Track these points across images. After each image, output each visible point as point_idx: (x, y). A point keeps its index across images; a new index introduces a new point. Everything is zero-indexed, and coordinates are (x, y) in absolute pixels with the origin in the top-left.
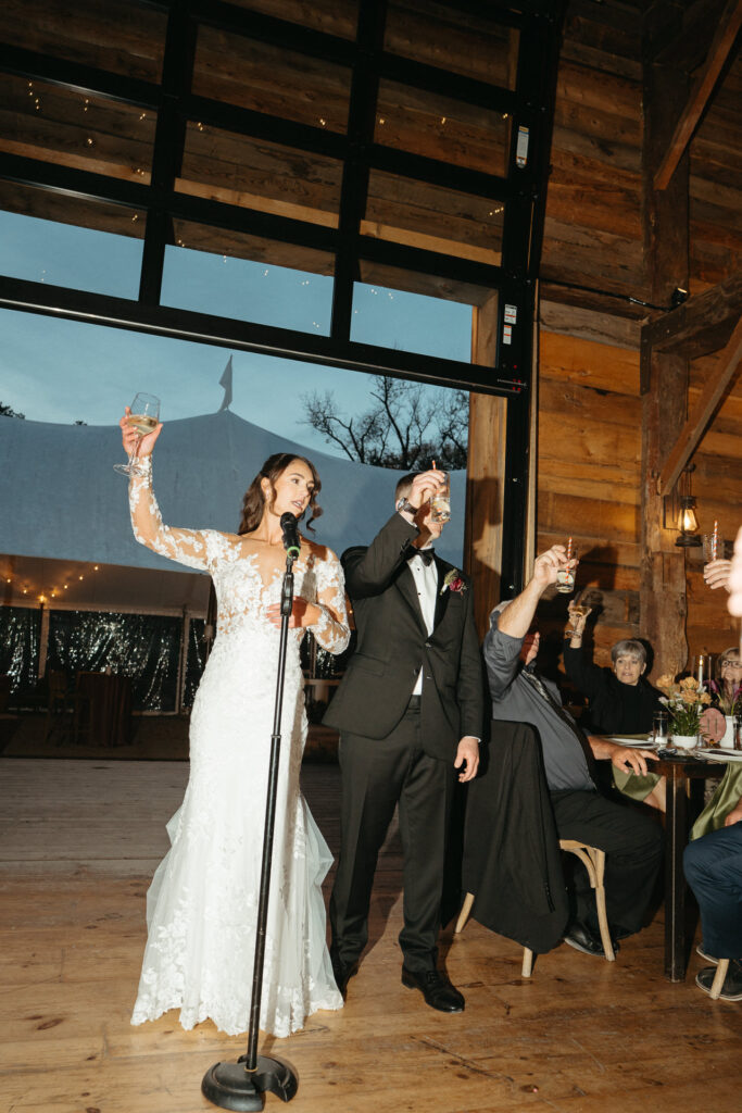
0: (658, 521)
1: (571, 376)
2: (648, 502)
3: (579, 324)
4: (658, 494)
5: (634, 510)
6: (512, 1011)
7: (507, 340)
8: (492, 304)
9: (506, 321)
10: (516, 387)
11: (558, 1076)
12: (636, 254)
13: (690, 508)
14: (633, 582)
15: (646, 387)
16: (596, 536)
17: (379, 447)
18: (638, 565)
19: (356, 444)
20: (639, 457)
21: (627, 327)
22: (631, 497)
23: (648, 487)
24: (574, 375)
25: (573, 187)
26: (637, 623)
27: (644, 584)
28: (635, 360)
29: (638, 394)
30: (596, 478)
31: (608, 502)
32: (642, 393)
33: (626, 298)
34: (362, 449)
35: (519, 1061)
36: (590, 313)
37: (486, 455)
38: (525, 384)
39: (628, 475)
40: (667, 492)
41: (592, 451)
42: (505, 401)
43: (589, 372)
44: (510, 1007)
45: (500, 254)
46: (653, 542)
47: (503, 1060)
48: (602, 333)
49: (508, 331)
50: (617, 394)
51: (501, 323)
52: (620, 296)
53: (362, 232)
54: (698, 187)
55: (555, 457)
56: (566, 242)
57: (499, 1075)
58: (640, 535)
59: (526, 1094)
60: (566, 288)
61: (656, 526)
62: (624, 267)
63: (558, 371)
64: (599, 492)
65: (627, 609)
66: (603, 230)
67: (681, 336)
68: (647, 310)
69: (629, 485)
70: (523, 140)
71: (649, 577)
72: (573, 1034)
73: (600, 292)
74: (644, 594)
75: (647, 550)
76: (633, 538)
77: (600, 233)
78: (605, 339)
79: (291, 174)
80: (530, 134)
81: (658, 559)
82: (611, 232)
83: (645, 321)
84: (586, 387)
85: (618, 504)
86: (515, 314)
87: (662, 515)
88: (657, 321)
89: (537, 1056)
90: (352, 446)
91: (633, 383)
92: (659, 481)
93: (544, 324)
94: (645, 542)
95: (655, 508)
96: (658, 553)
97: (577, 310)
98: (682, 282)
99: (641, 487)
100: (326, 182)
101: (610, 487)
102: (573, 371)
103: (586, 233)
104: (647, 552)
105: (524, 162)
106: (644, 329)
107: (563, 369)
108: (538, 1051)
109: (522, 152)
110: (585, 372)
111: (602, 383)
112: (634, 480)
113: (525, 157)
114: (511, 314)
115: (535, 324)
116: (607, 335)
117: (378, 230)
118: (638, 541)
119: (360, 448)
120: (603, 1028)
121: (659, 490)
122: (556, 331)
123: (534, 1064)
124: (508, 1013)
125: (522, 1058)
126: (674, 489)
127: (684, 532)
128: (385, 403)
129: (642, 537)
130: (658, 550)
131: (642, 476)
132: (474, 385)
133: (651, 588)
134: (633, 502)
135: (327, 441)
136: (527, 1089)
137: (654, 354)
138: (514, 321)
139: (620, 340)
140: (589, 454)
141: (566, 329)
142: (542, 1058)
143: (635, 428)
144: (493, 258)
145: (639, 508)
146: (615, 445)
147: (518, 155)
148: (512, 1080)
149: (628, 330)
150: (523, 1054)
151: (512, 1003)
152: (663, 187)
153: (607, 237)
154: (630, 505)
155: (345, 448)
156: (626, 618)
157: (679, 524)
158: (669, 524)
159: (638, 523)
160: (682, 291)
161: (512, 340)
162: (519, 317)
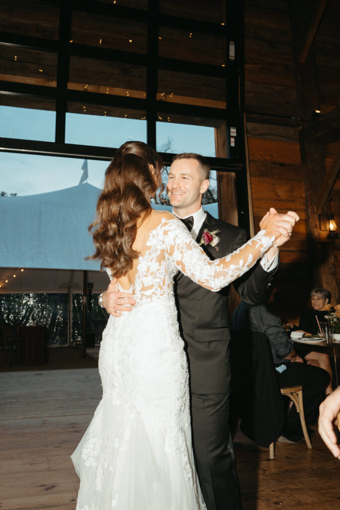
0: (316, 227)
1: (266, 158)
2: (311, 218)
3: (267, 132)
4: (315, 213)
5: (304, 223)
6: (266, 472)
7: (233, 144)
8: (223, 127)
9: (231, 135)
10: (239, 167)
11: (291, 497)
12: (293, 95)
13: (332, 219)
15: (304, 160)
20: (304, 196)
21: (291, 132)
23: (310, 210)
24: (268, 158)
25: (258, 66)
28: (297, 147)
29: (300, 164)
30: (283, 208)
32: (302, 163)
33: (290, 117)
35: (271, 492)
36: (272, 126)
38: (243, 165)
39: (298, 206)
41: (280, 194)
42: (234, 174)
43: (275, 156)
44: (265, 470)
45: (225, 103)
47: (264, 492)
48: (279, 136)
49: (233, 140)
50: (289, 165)
51: (230, 137)
52: (287, 117)
53: (158, 99)
54: (321, 59)
55: (261, 200)
56: (257, 93)
57: (263, 498)
59: (276, 505)
60: (260, 116)
61: (316, 229)
62: (287, 102)
63: (259, 156)
66: (275, 85)
67: (319, 134)
68: (301, 122)
69: (300, 210)
70: (232, 48)
71: (315, 255)
72: (297, 480)
73: (277, 116)
76: (305, 236)
77: (273, 87)
78: (281, 139)
80: (235, 44)
81: (319, 246)
82: (279, 86)
83: (300, 128)
84: (274, 163)
86: (235, 131)
87: (318, 223)
88: (307, 128)
89: (280, 490)
91: (297, 159)
92: (315, 207)
93: (250, 134)
97: (266, 125)
98: (317, 107)
99: (306, 210)
100: (138, 76)
102: (266, 155)
103: (266, 87)
105: (233, 58)
106: (300, 132)
107: (261, 155)
108: (280, 488)
109: (232, 53)
110: (272, 155)
111: (282, 160)
113: (234, 56)
114: (233, 132)
115: (245, 135)
116: (282, 136)
120: (311, 477)
121: (316, 211)
123: (279, 493)
124: (264, 473)
125: (273, 491)
126: (323, 210)
127: (330, 231)
131: (306, 205)
132: (218, 168)
134: (303, 218)
136: (277, 503)
137: (307, 144)
138: (235, 135)
139: (289, 138)
140: (278, 196)
141: (261, 135)
142: (283, 491)
143: (300, 181)
144: (222, 105)
145: (306, 221)
146: (291, 191)
147: (230, 55)
148: (270, 500)
150: (273, 489)
151: (265, 469)
152: (303, 62)
153: (277, 88)
157: (328, 227)
158: (323, 228)
159: (306, 228)
160: (318, 112)
161: (235, 144)
162: (237, 133)
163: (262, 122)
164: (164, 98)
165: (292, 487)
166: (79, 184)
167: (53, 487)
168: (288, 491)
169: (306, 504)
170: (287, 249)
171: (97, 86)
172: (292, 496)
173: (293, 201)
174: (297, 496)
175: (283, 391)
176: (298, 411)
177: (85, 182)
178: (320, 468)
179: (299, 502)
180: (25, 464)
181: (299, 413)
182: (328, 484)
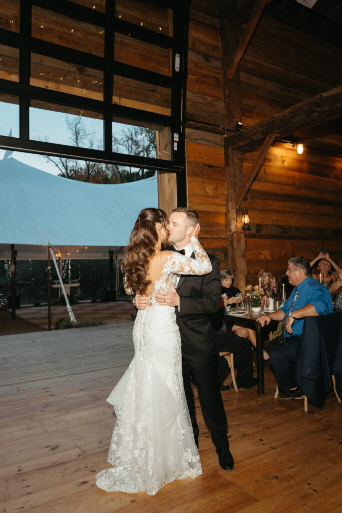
0: (234, 219)
1: (198, 160)
2: (230, 211)
3: (200, 138)
4: (233, 208)
5: (224, 215)
7: (175, 148)
9: (175, 140)
10: (180, 169)
12: (221, 106)
13: (247, 214)
14: (225, 244)
15: (227, 164)
16: (211, 227)
17: (75, 164)
18: (227, 237)
19: (63, 163)
20: (225, 193)
21: (219, 138)
22: (223, 210)
23: (229, 205)
24: (200, 160)
25: (195, 77)
26: (228, 260)
27: (230, 245)
28: (222, 152)
29: (224, 167)
30: (210, 203)
31: (214, 212)
32: (226, 166)
33: (218, 126)
34: (67, 166)
36: (204, 132)
37: (168, 197)
38: (183, 167)
39: (221, 201)
40: (237, 208)
41: (208, 192)
42: (175, 174)
43: (205, 158)
45: (170, 110)
46: (233, 228)
48: (209, 141)
49: (175, 144)
50: (216, 167)
51: (173, 141)
52: (216, 126)
53: (113, 102)
54: (244, 76)
55: (194, 195)
56: (193, 102)
58: (227, 225)
60: (195, 123)
61: (233, 221)
62: (216, 112)
63: (193, 158)
64: (211, 208)
65: (224, 255)
66: (208, 96)
67: (241, 144)
68: (226, 131)
69: (222, 205)
70: (178, 60)
71: (232, 242)
73: (208, 124)
74: (230, 248)
75: (231, 231)
76: (225, 227)
77: (206, 97)
78: (211, 144)
79: (77, 72)
80: (180, 57)
81: (235, 235)
82: (211, 97)
83: (226, 135)
84: (204, 165)
85: (218, 213)
87: (235, 217)
88: (231, 136)
90: (62, 165)
91: (222, 162)
92: (234, 202)
94: (229, 228)
95: (233, 214)
96: (235, 232)
97: (199, 131)
98: (239, 119)
99: (226, 205)
100: (93, 76)
101: (215, 206)
102: (199, 158)
103: (201, 97)
104: (230, 232)
105: (178, 70)
106: (225, 139)
107: (195, 157)
109: (177, 65)
110: (203, 158)
111: (211, 163)
112: (224, 203)
113: (179, 67)
114: (176, 137)
115: (186, 140)
116: (212, 142)
117: (119, 100)
118: (226, 227)
119: (65, 166)
121: (234, 207)
122: (192, 141)
126: (240, 206)
127: (245, 224)
128: (77, 142)
129: (228, 226)
130: (235, 231)
131: (227, 201)
133: (233, 246)
134: (224, 212)
135: (48, 162)
137: (230, 150)
138: (177, 140)
139: (216, 144)
140: (207, 193)
141: (195, 140)
143: (224, 181)
144: (167, 112)
145: (226, 214)
146: (216, 189)
147: (176, 66)
149: (219, 139)
152: (231, 78)
153: (209, 99)
154: (222, 213)
155: (57, 165)
156: (224, 259)
157: (243, 220)
158: (238, 220)
159: (226, 220)
160: (240, 123)
161: (178, 148)
162: (179, 138)
163: (197, 128)
164: (118, 101)
165: (235, 424)
166: (4, 158)
167: (57, 447)
168: (233, 427)
169: (249, 435)
170: (212, 237)
171: (57, 84)
172: (237, 430)
173: (218, 197)
174: (240, 430)
175: (221, 354)
176: (230, 367)
177: (10, 157)
178: (249, 407)
179: (244, 434)
180: (22, 430)
181: (230, 368)
182: (257, 418)
